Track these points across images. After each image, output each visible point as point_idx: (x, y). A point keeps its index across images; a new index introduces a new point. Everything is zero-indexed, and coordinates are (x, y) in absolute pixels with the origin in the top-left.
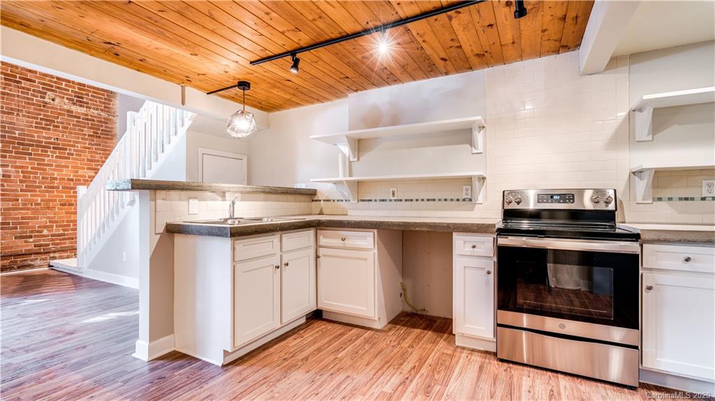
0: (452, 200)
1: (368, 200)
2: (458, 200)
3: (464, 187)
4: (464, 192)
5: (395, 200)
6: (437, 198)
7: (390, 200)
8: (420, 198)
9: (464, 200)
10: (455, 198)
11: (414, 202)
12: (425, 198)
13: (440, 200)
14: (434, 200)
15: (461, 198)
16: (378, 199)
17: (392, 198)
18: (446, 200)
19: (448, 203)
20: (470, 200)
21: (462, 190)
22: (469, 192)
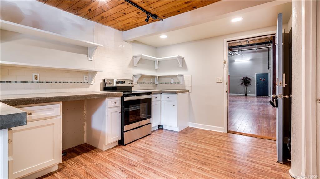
0: (78, 82)
1: (7, 82)
2: (81, 83)
3: (85, 76)
4: (85, 78)
5: (37, 82)
6: (69, 81)
7: (33, 82)
8: (58, 81)
9: (84, 83)
10: (80, 81)
11: (54, 84)
12: (62, 81)
13: (71, 82)
14: (68, 82)
15: (83, 82)
16: (19, 80)
17: (34, 80)
18: (75, 82)
19: (76, 84)
20: (87, 83)
21: (84, 78)
22: (87, 79)
